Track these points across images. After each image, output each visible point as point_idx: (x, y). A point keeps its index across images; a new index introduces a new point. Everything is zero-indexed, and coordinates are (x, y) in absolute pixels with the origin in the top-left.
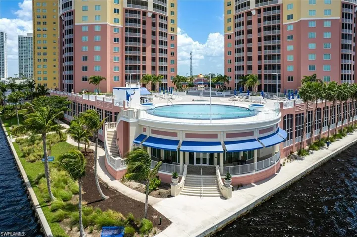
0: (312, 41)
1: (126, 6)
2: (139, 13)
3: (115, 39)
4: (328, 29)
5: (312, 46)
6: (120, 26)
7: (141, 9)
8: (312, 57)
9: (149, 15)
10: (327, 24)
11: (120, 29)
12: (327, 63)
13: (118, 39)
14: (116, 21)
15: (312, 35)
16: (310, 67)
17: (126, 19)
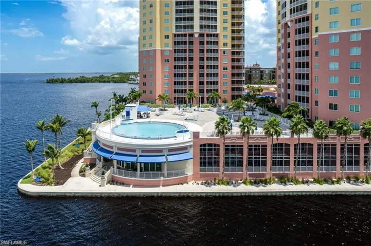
0: (334, 59)
1: (174, 31)
2: (185, 35)
4: (356, 44)
5: (334, 66)
6: (170, 49)
7: (188, 32)
8: (334, 80)
9: (196, 36)
10: (355, 38)
12: (355, 87)
13: (168, 60)
14: (166, 45)
15: (334, 52)
16: (331, 91)
17: (175, 42)
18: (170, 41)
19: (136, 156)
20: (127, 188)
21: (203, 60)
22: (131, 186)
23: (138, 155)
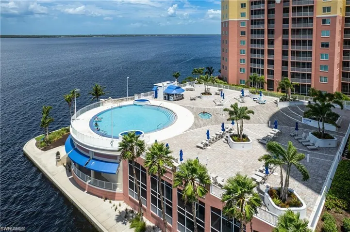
3: (242, 32)
6: (247, 19)
9: (278, 1)
11: (246, 22)
13: (244, 32)
14: (243, 15)
17: (252, 11)
18: (246, 10)
19: (89, 157)
20: (81, 191)
21: (287, 33)
22: (86, 191)
23: (91, 158)
